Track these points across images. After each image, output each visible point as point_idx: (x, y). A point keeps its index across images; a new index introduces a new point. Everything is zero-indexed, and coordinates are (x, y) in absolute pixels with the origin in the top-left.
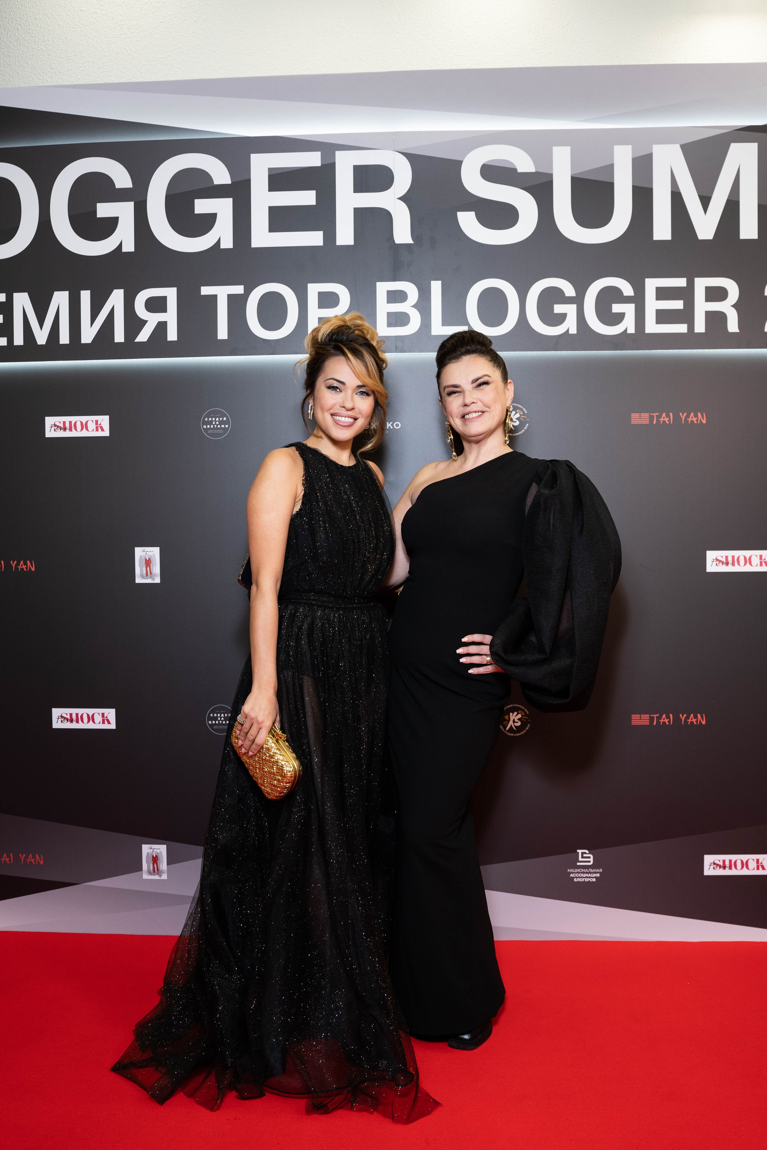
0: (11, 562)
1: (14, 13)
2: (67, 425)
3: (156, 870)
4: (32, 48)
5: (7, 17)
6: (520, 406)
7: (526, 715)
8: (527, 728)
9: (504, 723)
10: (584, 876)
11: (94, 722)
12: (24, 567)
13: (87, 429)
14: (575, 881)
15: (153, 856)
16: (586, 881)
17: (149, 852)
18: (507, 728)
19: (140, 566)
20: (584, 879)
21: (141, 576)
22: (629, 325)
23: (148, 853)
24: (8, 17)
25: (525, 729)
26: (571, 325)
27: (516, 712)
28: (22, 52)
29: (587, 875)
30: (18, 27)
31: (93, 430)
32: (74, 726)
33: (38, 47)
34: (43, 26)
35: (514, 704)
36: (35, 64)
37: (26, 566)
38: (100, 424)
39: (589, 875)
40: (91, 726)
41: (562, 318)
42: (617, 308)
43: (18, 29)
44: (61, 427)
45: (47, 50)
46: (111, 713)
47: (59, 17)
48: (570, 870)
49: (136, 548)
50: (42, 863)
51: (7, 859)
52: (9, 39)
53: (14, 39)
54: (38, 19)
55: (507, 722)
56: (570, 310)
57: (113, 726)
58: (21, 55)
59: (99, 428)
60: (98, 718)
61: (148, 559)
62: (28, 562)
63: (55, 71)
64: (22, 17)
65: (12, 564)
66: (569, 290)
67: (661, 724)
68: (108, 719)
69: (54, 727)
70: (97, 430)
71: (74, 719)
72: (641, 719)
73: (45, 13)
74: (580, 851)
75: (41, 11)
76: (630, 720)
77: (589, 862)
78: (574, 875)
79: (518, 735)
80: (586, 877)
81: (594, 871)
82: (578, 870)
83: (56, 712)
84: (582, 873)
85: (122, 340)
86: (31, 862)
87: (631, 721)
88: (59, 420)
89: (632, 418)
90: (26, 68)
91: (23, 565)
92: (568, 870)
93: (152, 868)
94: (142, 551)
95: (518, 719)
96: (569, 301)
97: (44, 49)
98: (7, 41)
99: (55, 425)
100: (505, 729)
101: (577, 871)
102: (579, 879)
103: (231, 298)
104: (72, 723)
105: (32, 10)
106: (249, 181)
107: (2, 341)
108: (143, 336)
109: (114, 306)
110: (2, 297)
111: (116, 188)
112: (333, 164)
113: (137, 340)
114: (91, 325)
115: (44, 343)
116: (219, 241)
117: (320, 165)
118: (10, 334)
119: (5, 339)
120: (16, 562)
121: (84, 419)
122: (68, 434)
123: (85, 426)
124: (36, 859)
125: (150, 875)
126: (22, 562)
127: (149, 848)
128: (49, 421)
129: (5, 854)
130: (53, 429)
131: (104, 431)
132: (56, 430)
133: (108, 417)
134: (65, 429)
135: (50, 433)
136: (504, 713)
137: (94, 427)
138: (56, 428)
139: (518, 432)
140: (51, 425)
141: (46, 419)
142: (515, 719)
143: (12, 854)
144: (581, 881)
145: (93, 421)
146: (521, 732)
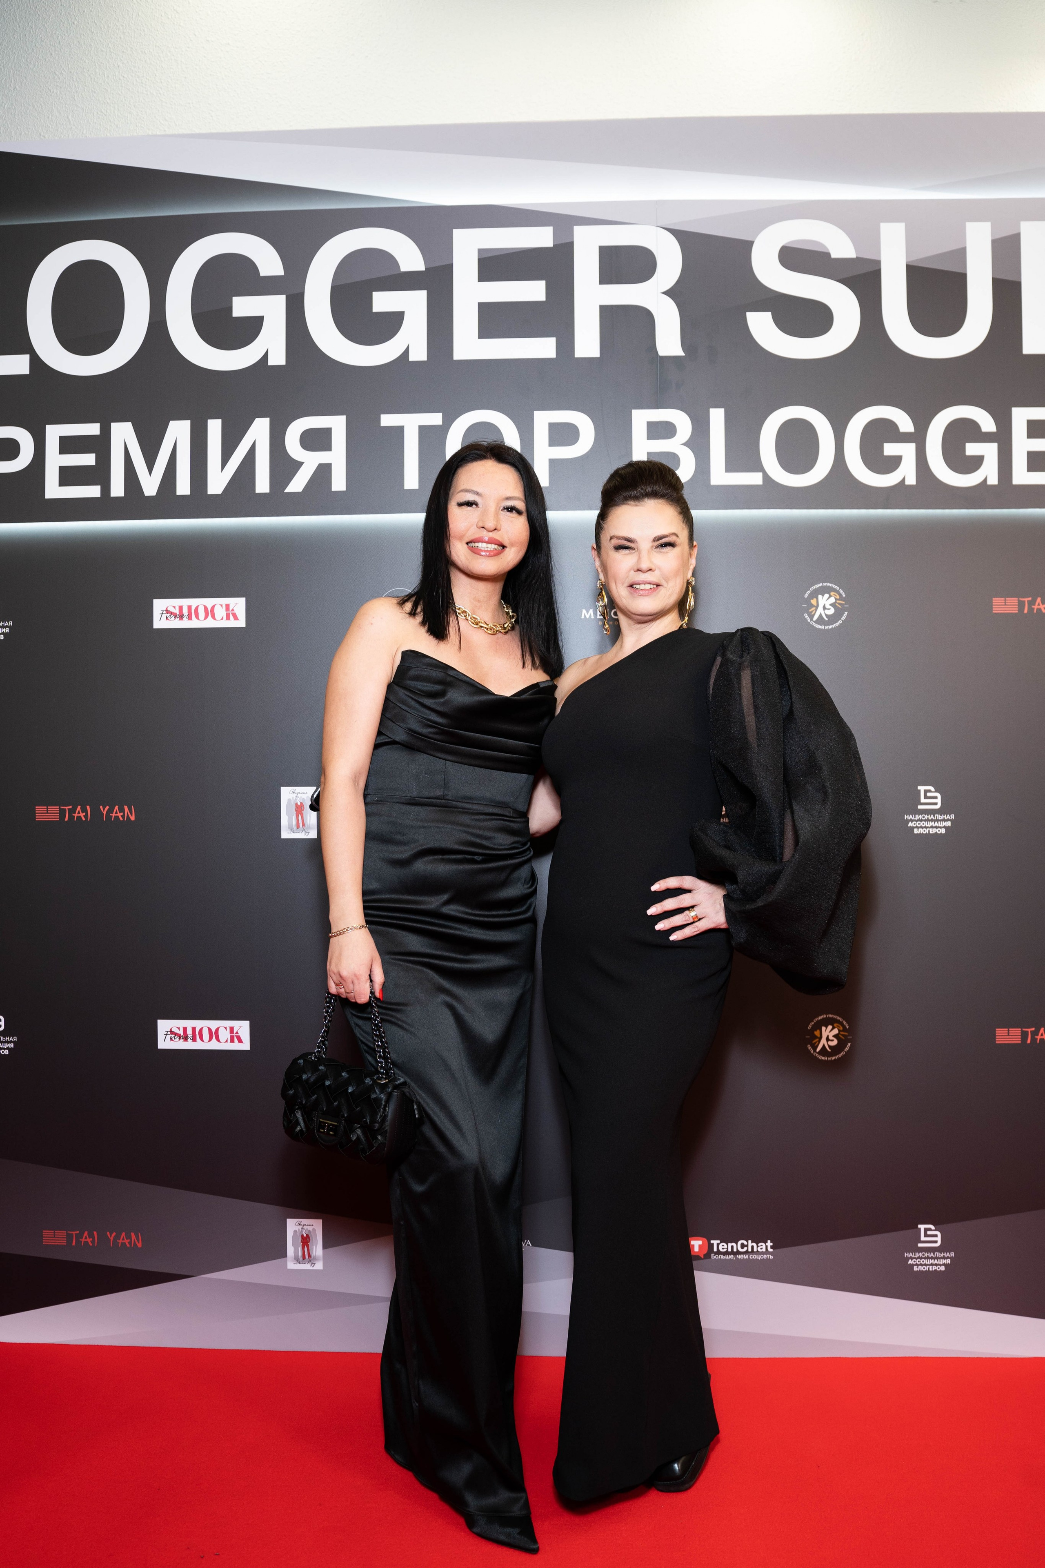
0: (101, 807)
1: (114, 45)
2: (185, 611)
3: (307, 1256)
4: (138, 92)
5: (103, 50)
6: (835, 587)
7: (845, 1029)
8: (847, 1049)
9: (813, 1042)
10: (929, 1263)
11: (218, 1039)
12: (120, 815)
13: (213, 617)
15: (302, 1236)
16: (930, 1270)
17: (297, 1230)
18: (818, 1049)
19: (287, 814)
20: (928, 1267)
21: (289, 828)
22: (989, 472)
23: (295, 1232)
24: (105, 50)
25: (843, 1051)
26: (907, 473)
27: (831, 1025)
28: (124, 97)
29: (932, 1261)
30: (119, 64)
31: (222, 619)
32: (189, 1045)
33: (147, 91)
34: (154, 62)
35: (828, 1014)
36: (142, 114)
37: (122, 814)
38: (233, 610)
39: (936, 1262)
40: (214, 1045)
41: (894, 463)
42: (972, 449)
43: (119, 67)
44: (176, 613)
45: (159, 95)
46: (243, 1027)
47: (177, 50)
48: (908, 1255)
49: (282, 788)
50: (140, 1245)
51: (89, 1240)
52: (107, 80)
53: (113, 80)
54: (146, 52)
55: (817, 1040)
56: (907, 451)
57: (246, 1046)
58: (122, 101)
59: (231, 616)
60: (224, 1035)
61: (299, 804)
62: (126, 807)
63: (170, 123)
64: (125, 51)
65: (103, 811)
67: (1038, 1042)
68: (239, 1036)
69: (160, 1047)
70: (228, 618)
71: (189, 1036)
72: (1010, 1034)
73: (157, 45)
74: (922, 1227)
75: (151, 43)
76: (994, 1036)
77: (936, 1242)
78: (914, 1262)
79: (834, 1058)
80: (932, 1265)
81: (942, 1255)
82: (920, 1254)
83: (164, 1026)
84: (925, 1258)
85: (266, 490)
86: (123, 1244)
87: (996, 1038)
88: (173, 604)
89: (995, 605)
90: (129, 119)
91: (118, 813)
92: (906, 1255)
93: (300, 1253)
94: (291, 791)
95: (834, 1036)
96: (905, 438)
97: (154, 93)
98: (103, 84)
99: (167, 611)
100: (815, 1051)
101: (917, 1255)
102: (921, 1267)
103: (424, 430)
104: (187, 1041)
105: (138, 41)
106: (451, 266)
107: (93, 491)
108: (297, 484)
109: (255, 442)
110: (92, 429)
111: (262, 274)
112: (571, 244)
113: (287, 490)
114: (222, 468)
115: (154, 494)
116: (407, 350)
117: (552, 246)
118: (105, 481)
119: (99, 488)
120: (107, 807)
121: (209, 602)
122: (185, 624)
123: (210, 613)
124: (131, 1240)
125: (299, 1264)
126: (117, 808)
127: (297, 1224)
128: (159, 605)
129: (86, 1232)
130: (164, 616)
131: (238, 620)
132: (169, 618)
133: (244, 599)
134: (181, 617)
135: (160, 623)
136: (813, 1026)
137: (224, 613)
138: (168, 615)
139: (833, 624)
140: (162, 611)
141: (155, 602)
142: (829, 1036)
143: (96, 1232)
144: (924, 1270)
145: (222, 605)
146: (838, 1054)
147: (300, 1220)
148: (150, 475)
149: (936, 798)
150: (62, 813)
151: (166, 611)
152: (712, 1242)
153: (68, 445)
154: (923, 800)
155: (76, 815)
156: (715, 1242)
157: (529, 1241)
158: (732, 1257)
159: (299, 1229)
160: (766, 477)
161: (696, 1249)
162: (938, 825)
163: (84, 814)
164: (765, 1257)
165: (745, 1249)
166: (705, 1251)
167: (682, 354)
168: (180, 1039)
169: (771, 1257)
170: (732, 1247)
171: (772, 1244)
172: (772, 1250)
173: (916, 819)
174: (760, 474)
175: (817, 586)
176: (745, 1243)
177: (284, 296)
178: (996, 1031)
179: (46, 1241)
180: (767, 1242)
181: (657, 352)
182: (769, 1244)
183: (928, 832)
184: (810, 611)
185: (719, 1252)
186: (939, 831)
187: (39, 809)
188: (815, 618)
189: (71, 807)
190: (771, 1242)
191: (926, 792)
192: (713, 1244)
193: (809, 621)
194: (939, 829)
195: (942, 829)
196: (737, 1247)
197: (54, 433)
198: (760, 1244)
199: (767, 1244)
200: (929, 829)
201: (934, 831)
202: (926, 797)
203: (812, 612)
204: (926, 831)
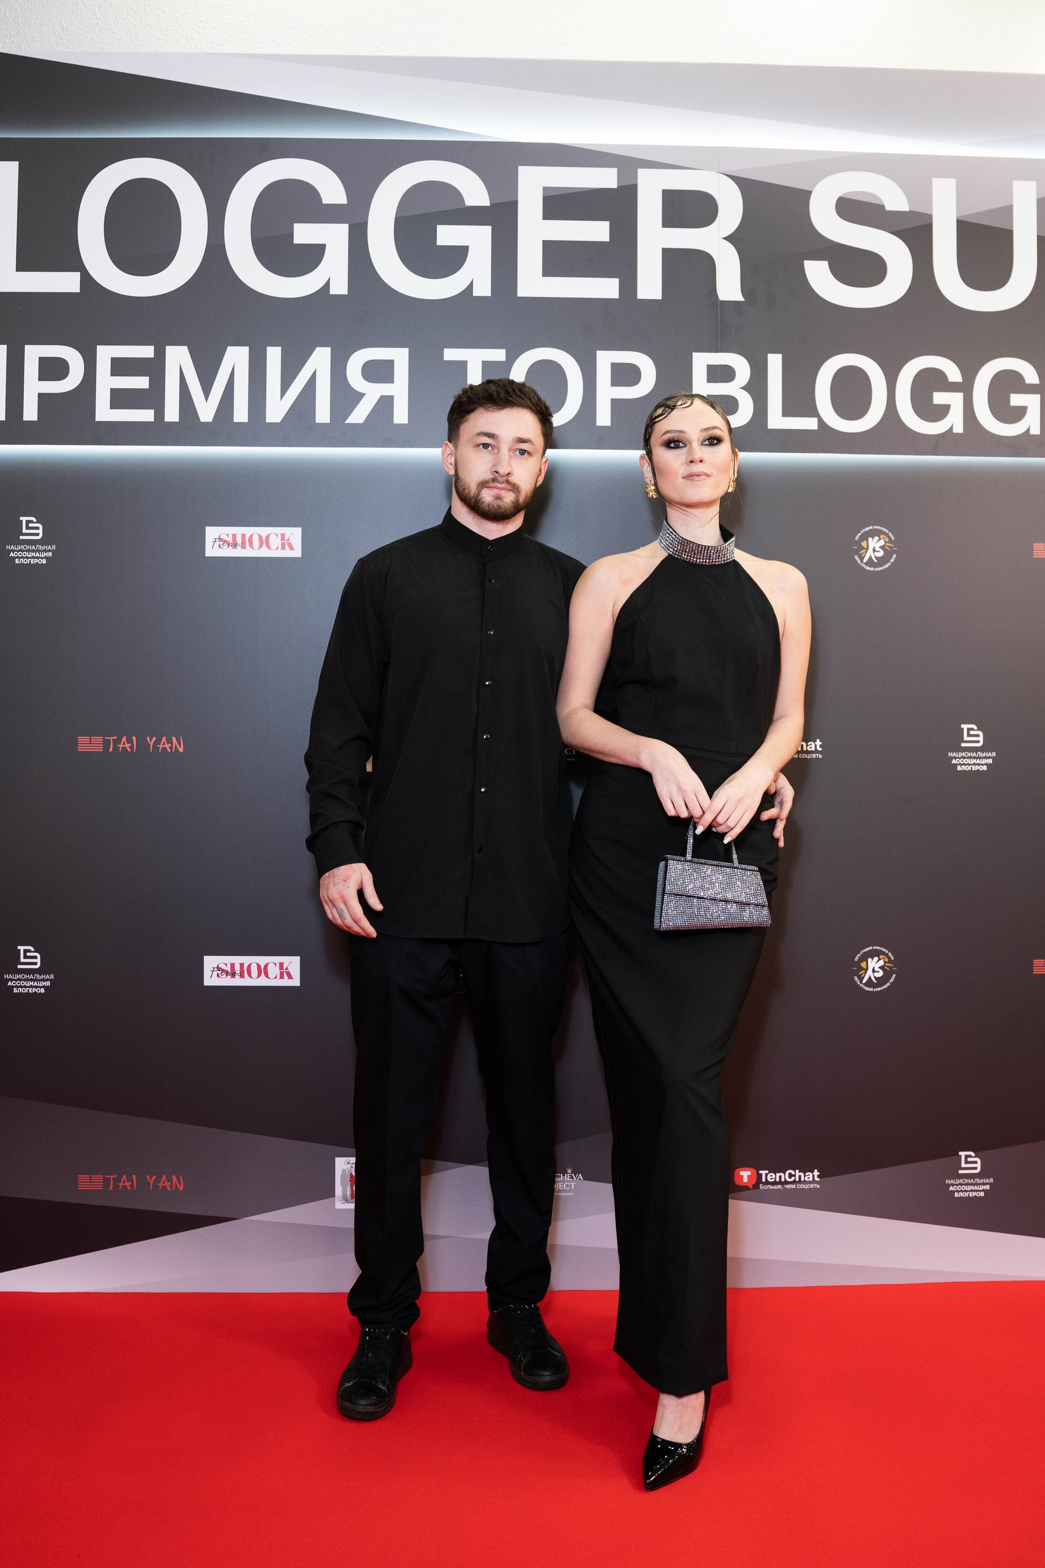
0: (148, 738)
2: (239, 540)
6: (883, 530)
8: (892, 980)
9: (859, 973)
10: (969, 1189)
11: (267, 976)
12: (167, 746)
14: (955, 1197)
15: (351, 1174)
16: (969, 1196)
17: (346, 1169)
18: (864, 981)
20: (968, 1193)
22: (1031, 423)
23: (344, 1171)
25: (888, 982)
26: (955, 421)
27: (876, 956)
29: (972, 1188)
31: (277, 548)
32: (237, 982)
35: (873, 946)
37: (170, 745)
38: (286, 539)
39: (976, 1188)
40: (262, 982)
41: (942, 411)
42: (1015, 400)
44: (229, 542)
46: (293, 963)
48: (949, 1181)
50: (181, 1188)
55: (864, 971)
56: (955, 400)
57: (296, 982)
59: (286, 545)
60: (274, 971)
62: (174, 738)
65: (149, 741)
66: (954, 374)
68: (289, 972)
69: (205, 984)
70: (283, 548)
71: (236, 972)
74: (963, 1154)
76: (1030, 966)
77: (976, 1168)
78: (955, 1188)
79: (879, 989)
80: (972, 1191)
81: (982, 1181)
82: (961, 1180)
83: (210, 962)
85: (326, 420)
86: (164, 1188)
87: (1033, 969)
88: (226, 532)
89: (1034, 550)
91: (166, 744)
92: (947, 1181)
93: (348, 1193)
95: (879, 968)
96: (952, 387)
100: (860, 982)
101: (958, 1181)
102: (961, 1193)
103: (486, 366)
104: (235, 977)
106: (515, 203)
107: (147, 415)
108: (359, 415)
109: (315, 372)
110: (147, 352)
111: (323, 203)
112: (635, 187)
113: (348, 421)
114: (282, 397)
115: (210, 420)
116: (471, 284)
117: (616, 187)
118: (158, 405)
119: (152, 412)
120: (155, 738)
121: (264, 531)
122: (238, 553)
123: (265, 542)
124: (172, 1184)
125: (347, 1204)
126: (164, 739)
127: (344, 1163)
128: (212, 533)
129: (124, 1176)
130: (217, 544)
131: (293, 549)
132: (222, 546)
133: (299, 530)
134: (235, 545)
135: (212, 550)
136: (860, 958)
137: (279, 543)
138: (221, 543)
139: (882, 566)
140: (216, 539)
141: (208, 529)
142: (874, 967)
143: (134, 1176)
144: (963, 1197)
145: (277, 535)
146: (883, 985)
147: (349, 1158)
148: (207, 401)
149: (978, 736)
150: (106, 744)
151: (219, 539)
152: (760, 1172)
153: (120, 367)
154: (966, 738)
155: (121, 746)
156: (763, 1172)
157: (580, 1175)
158: (779, 1187)
159: (348, 1168)
160: (821, 422)
161: (745, 1180)
162: (979, 763)
163: (130, 745)
164: (812, 1186)
166: (754, 1182)
167: (743, 300)
168: (227, 975)
169: (818, 1186)
170: (780, 1177)
171: (819, 1173)
172: (818, 1179)
173: (959, 756)
174: (815, 420)
175: (867, 529)
176: (793, 1173)
177: (347, 225)
178: (1033, 962)
179: (81, 1187)
181: (718, 296)
182: (816, 1173)
183: (969, 770)
184: (861, 553)
185: (767, 1183)
186: (981, 768)
187: (81, 739)
188: (865, 560)
189: (116, 737)
190: (818, 1172)
191: (969, 730)
192: (762, 1174)
193: (859, 562)
194: (980, 766)
195: (984, 766)
196: (785, 1176)
197: (105, 354)
198: (807, 1174)
199: (814, 1173)
200: (971, 766)
201: (975, 768)
202: (969, 735)
203: (862, 554)
204: (967, 768)
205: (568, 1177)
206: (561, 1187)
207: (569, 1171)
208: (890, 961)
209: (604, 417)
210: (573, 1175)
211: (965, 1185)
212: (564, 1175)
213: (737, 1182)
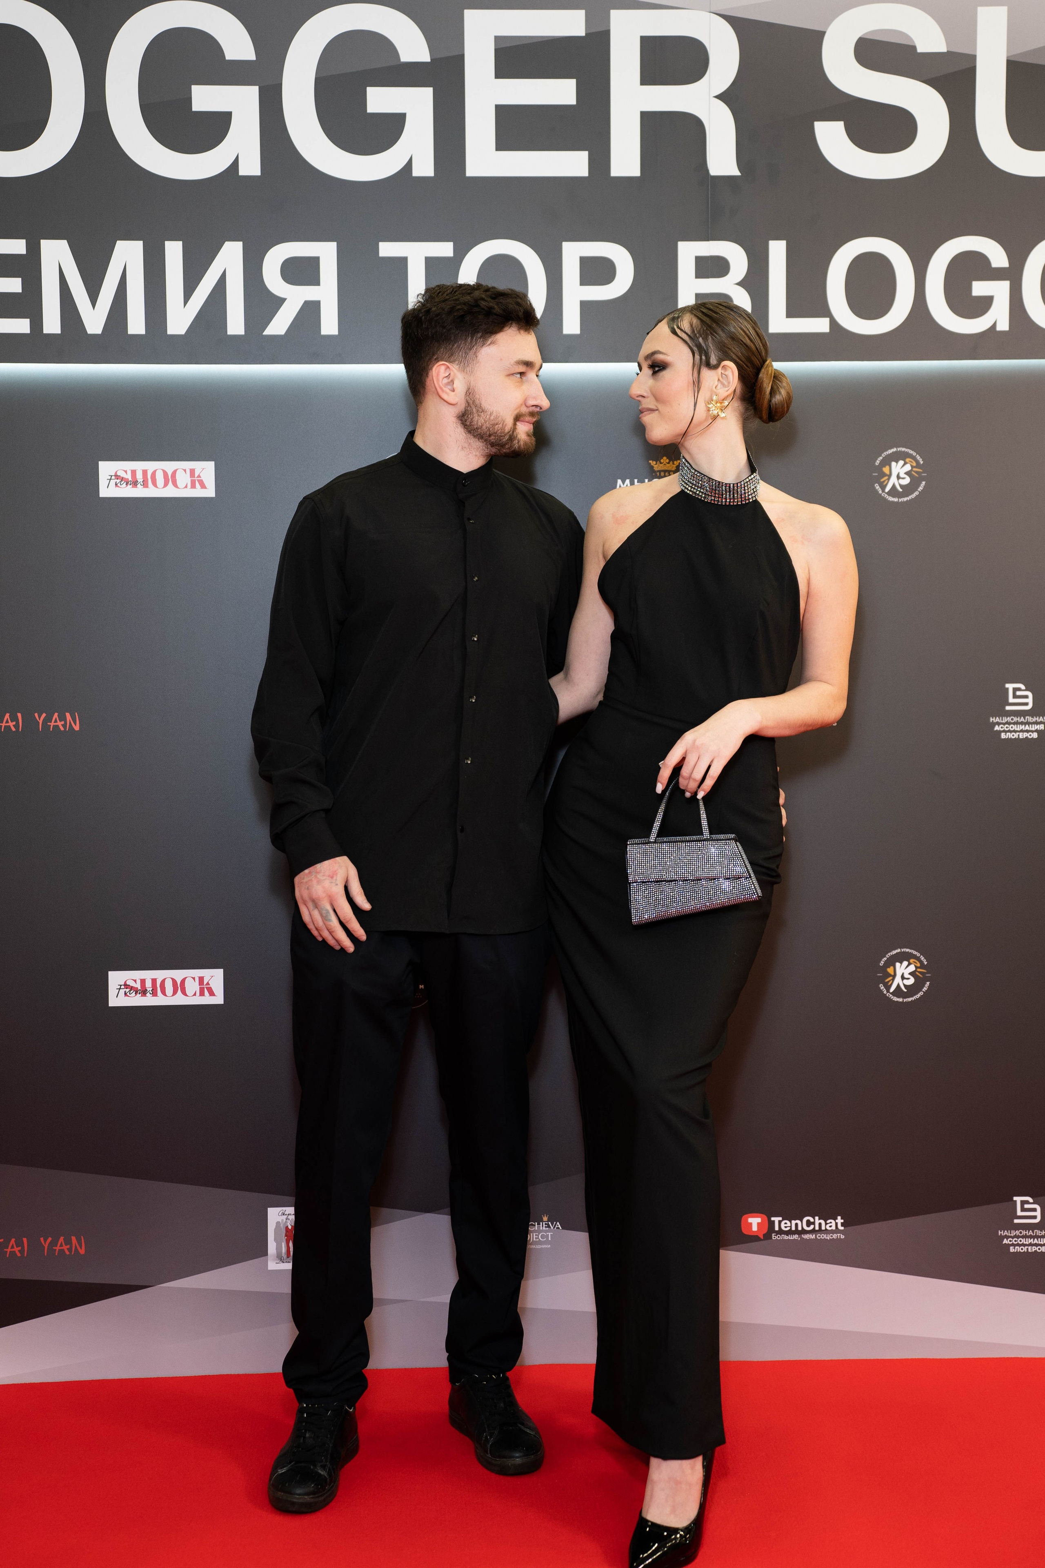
0: (36, 715)
2: (139, 477)
3: (292, 1253)
6: (911, 452)
8: (925, 989)
9: (887, 980)
10: (1027, 1243)
11: (184, 993)
12: (60, 724)
13: (175, 484)
14: (1011, 1251)
15: (287, 1227)
16: (1029, 1251)
17: (281, 1221)
18: (892, 989)
20: (1026, 1247)
23: (278, 1223)
25: (921, 991)
26: (1000, 316)
27: (906, 960)
29: (1031, 1241)
31: (186, 487)
32: (149, 1001)
35: (903, 948)
37: (63, 723)
38: (197, 476)
39: (1036, 1241)
40: (179, 1000)
41: (984, 304)
44: (128, 479)
46: (216, 977)
48: (1002, 1233)
50: (82, 1251)
51: (17, 1249)
55: (891, 978)
56: (999, 290)
57: (219, 999)
59: (197, 482)
62: (68, 715)
65: (38, 719)
66: (998, 257)
68: (211, 988)
69: (110, 1005)
70: (193, 486)
71: (148, 989)
74: (1018, 1199)
77: (1035, 1217)
78: (1012, 1241)
79: (910, 999)
81: (1042, 1233)
82: (1017, 1231)
83: (116, 978)
85: (241, 331)
86: (62, 1252)
88: (123, 467)
91: (58, 721)
92: (1000, 1233)
93: (284, 1250)
95: (910, 974)
96: (997, 274)
99: (117, 477)
100: (888, 991)
101: (1014, 1233)
102: (1018, 1247)
103: (431, 263)
104: (146, 996)
106: (461, 58)
107: (21, 326)
108: (279, 325)
109: (225, 272)
110: (17, 247)
111: (227, 58)
112: (607, 34)
113: (265, 333)
114: (185, 303)
115: (99, 331)
116: (410, 162)
117: (584, 34)
118: (34, 312)
119: (27, 321)
120: (44, 715)
121: (169, 466)
122: (139, 492)
124: (71, 1246)
125: (283, 1264)
126: (56, 715)
127: (280, 1214)
128: (106, 469)
129: (13, 1240)
130: (113, 482)
131: (206, 488)
132: (119, 485)
133: (212, 464)
134: (135, 483)
135: (107, 490)
136: (886, 962)
137: (189, 480)
138: (118, 481)
139: (907, 496)
140: (111, 476)
141: (102, 464)
142: (903, 973)
143: (25, 1240)
144: (1020, 1252)
145: (185, 471)
146: (915, 995)
147: (284, 1209)
148: (94, 306)
149: (1026, 697)
151: (115, 476)
152: (773, 1219)
154: (1011, 700)
155: (4, 725)
156: (776, 1219)
157: (558, 1223)
158: (796, 1237)
159: (282, 1220)
160: (834, 323)
161: (755, 1228)
162: (1028, 729)
163: (14, 723)
164: (835, 1236)
165: (812, 1227)
166: (765, 1230)
167: (738, 173)
168: (136, 994)
169: (842, 1237)
170: (796, 1225)
171: (842, 1221)
172: (842, 1228)
173: (1004, 721)
174: (828, 321)
175: (890, 451)
176: (812, 1220)
177: (256, 89)
180: (837, 1219)
181: (708, 171)
182: (840, 1220)
183: (1017, 737)
184: (882, 480)
185: (781, 1231)
186: (1030, 735)
188: (887, 489)
190: (841, 1219)
191: (1015, 690)
192: (774, 1221)
193: (882, 492)
194: (1030, 733)
195: (1034, 733)
196: (802, 1224)
198: (828, 1221)
199: (837, 1221)
200: (1017, 734)
201: (1023, 736)
202: (1015, 696)
203: (884, 481)
204: (1013, 735)
205: (544, 1226)
206: (536, 1238)
207: (545, 1219)
208: (922, 966)
209: (571, 324)
210: (550, 1223)
211: (1023, 1237)
212: (539, 1224)
213: (745, 1231)
